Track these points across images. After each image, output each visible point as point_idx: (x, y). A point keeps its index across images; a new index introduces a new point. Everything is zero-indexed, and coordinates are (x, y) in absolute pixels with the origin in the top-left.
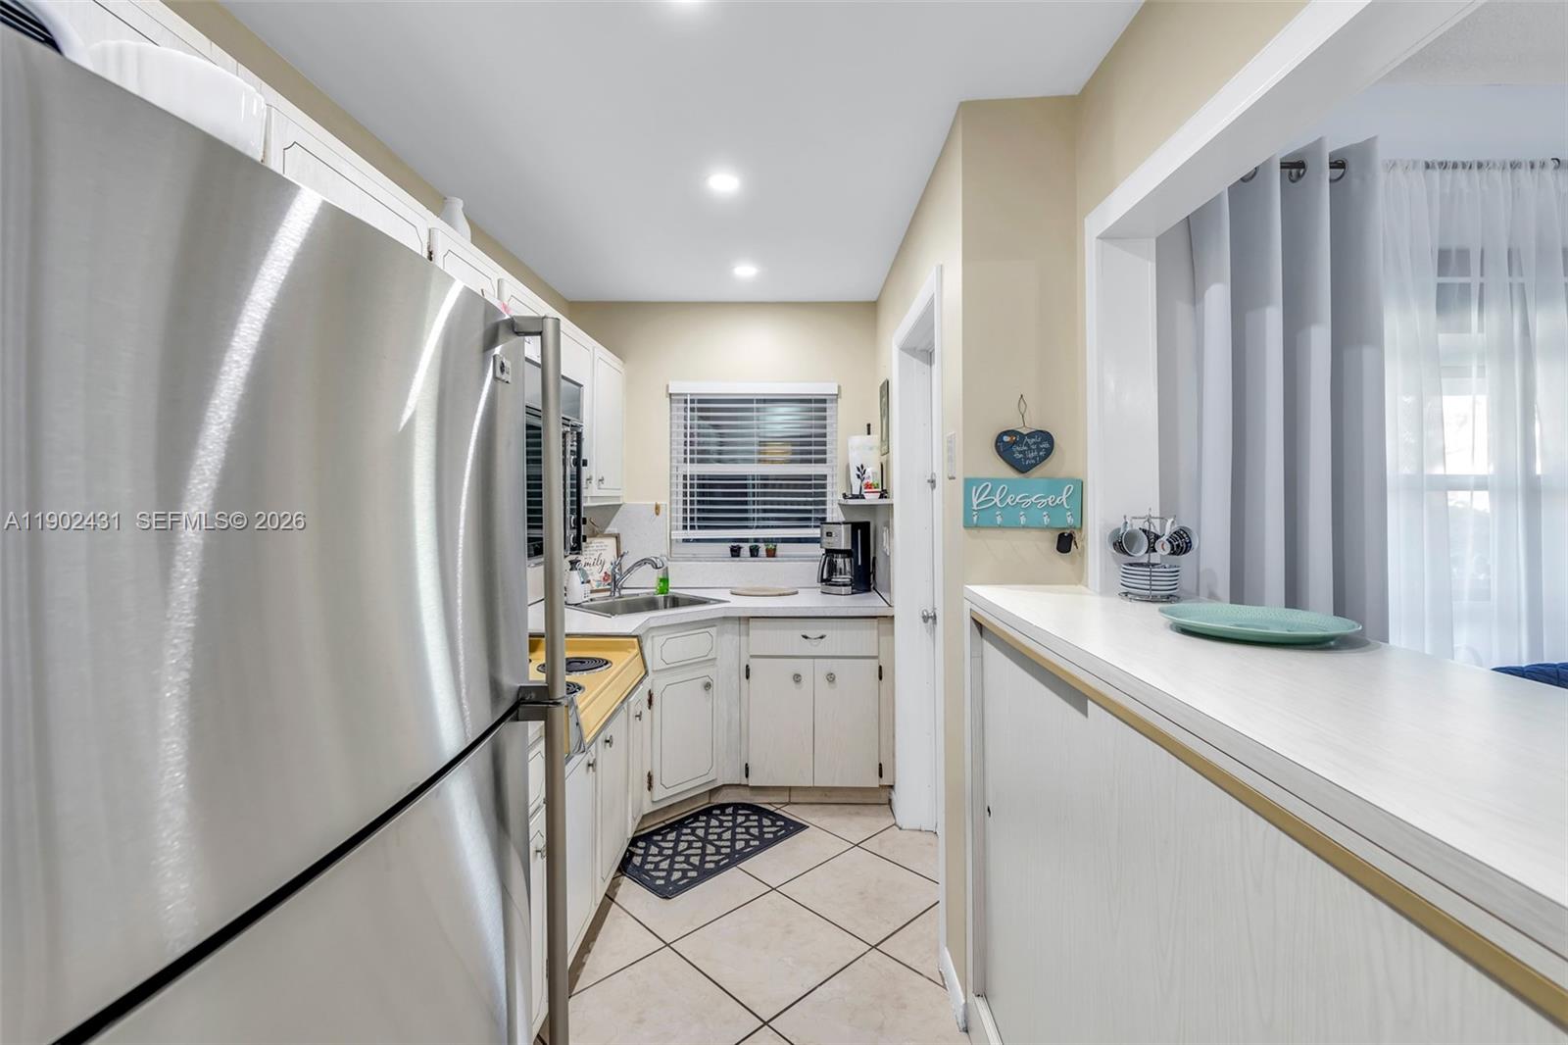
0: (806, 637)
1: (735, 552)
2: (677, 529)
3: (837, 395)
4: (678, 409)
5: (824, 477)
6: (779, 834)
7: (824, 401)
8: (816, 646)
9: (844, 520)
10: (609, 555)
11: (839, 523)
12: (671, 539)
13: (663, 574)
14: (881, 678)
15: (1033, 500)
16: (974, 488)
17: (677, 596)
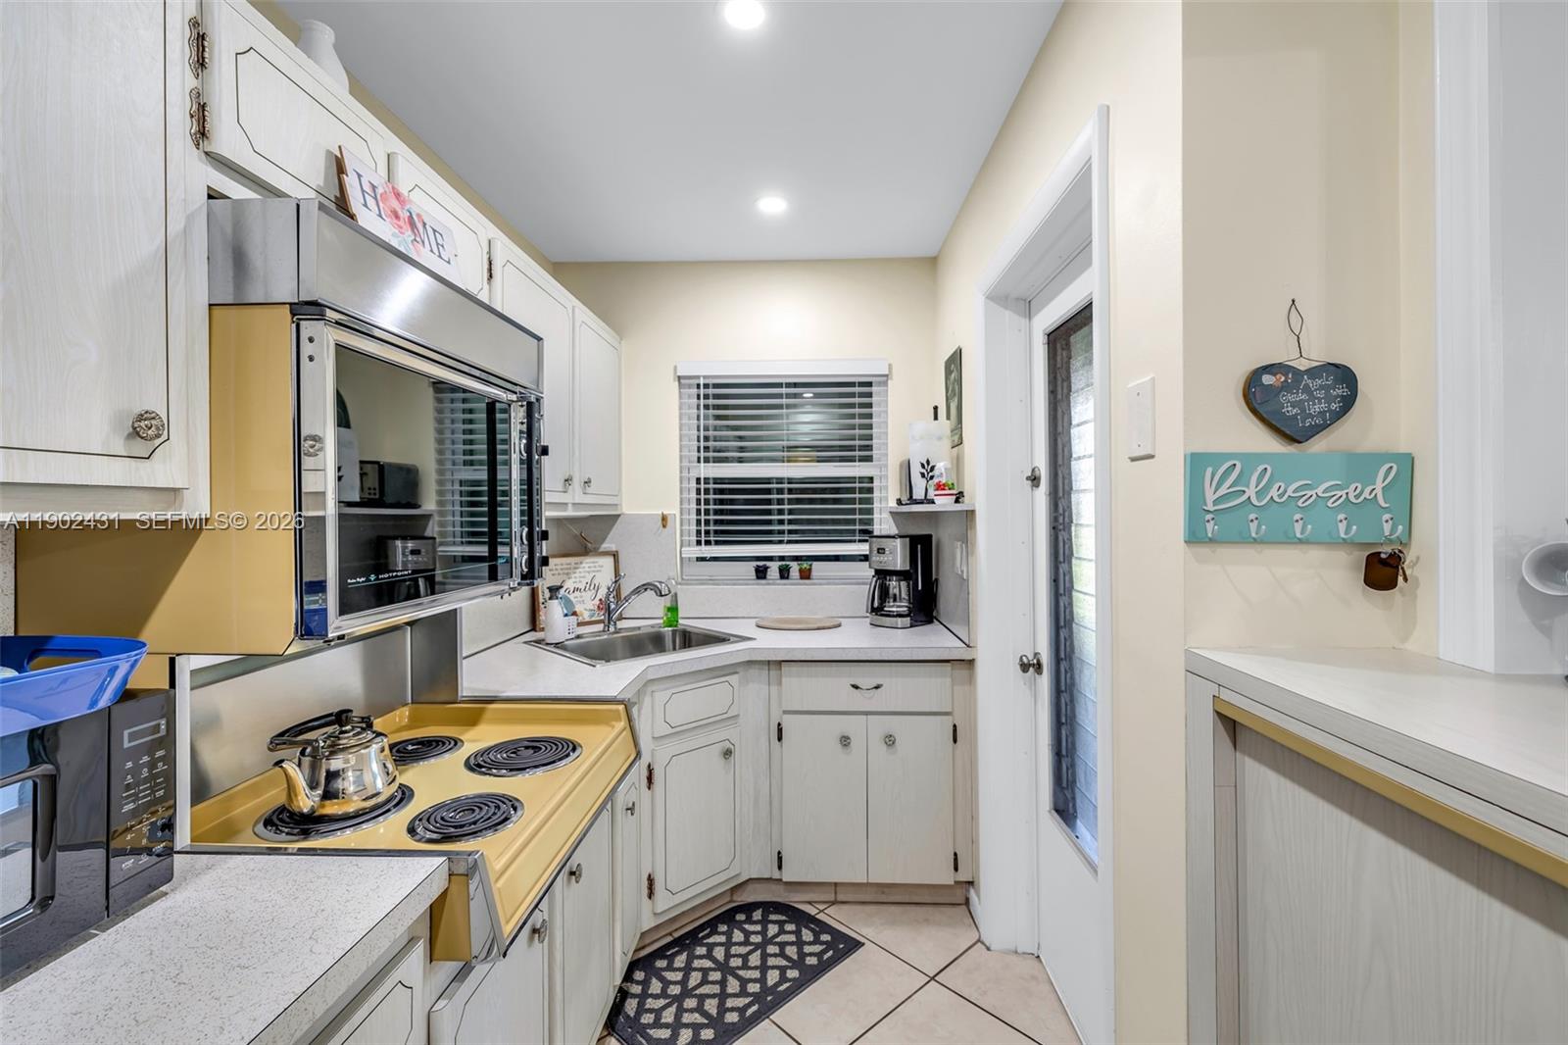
0: (856, 687)
1: (761, 573)
2: (689, 545)
3: (887, 376)
4: (689, 397)
5: (871, 479)
6: (825, 957)
7: (870, 384)
8: (870, 698)
9: (897, 532)
10: (605, 578)
11: (893, 537)
12: (681, 558)
13: (672, 601)
14: (955, 741)
15: (1320, 491)
16: (1210, 470)
17: (689, 629)
